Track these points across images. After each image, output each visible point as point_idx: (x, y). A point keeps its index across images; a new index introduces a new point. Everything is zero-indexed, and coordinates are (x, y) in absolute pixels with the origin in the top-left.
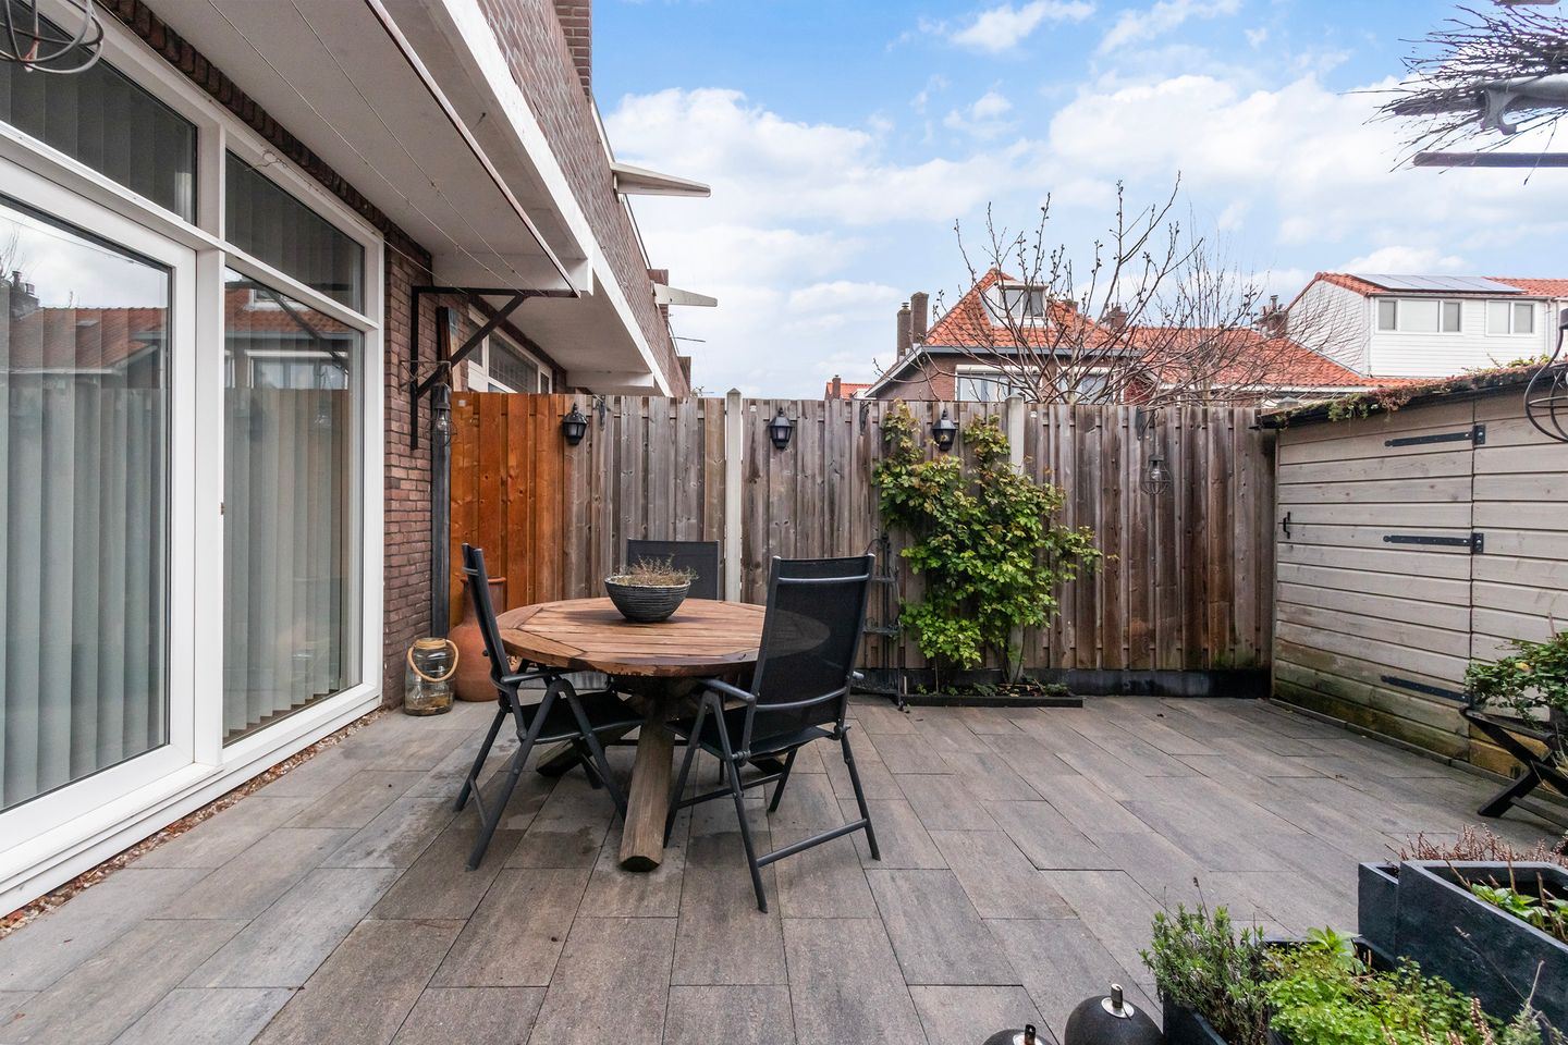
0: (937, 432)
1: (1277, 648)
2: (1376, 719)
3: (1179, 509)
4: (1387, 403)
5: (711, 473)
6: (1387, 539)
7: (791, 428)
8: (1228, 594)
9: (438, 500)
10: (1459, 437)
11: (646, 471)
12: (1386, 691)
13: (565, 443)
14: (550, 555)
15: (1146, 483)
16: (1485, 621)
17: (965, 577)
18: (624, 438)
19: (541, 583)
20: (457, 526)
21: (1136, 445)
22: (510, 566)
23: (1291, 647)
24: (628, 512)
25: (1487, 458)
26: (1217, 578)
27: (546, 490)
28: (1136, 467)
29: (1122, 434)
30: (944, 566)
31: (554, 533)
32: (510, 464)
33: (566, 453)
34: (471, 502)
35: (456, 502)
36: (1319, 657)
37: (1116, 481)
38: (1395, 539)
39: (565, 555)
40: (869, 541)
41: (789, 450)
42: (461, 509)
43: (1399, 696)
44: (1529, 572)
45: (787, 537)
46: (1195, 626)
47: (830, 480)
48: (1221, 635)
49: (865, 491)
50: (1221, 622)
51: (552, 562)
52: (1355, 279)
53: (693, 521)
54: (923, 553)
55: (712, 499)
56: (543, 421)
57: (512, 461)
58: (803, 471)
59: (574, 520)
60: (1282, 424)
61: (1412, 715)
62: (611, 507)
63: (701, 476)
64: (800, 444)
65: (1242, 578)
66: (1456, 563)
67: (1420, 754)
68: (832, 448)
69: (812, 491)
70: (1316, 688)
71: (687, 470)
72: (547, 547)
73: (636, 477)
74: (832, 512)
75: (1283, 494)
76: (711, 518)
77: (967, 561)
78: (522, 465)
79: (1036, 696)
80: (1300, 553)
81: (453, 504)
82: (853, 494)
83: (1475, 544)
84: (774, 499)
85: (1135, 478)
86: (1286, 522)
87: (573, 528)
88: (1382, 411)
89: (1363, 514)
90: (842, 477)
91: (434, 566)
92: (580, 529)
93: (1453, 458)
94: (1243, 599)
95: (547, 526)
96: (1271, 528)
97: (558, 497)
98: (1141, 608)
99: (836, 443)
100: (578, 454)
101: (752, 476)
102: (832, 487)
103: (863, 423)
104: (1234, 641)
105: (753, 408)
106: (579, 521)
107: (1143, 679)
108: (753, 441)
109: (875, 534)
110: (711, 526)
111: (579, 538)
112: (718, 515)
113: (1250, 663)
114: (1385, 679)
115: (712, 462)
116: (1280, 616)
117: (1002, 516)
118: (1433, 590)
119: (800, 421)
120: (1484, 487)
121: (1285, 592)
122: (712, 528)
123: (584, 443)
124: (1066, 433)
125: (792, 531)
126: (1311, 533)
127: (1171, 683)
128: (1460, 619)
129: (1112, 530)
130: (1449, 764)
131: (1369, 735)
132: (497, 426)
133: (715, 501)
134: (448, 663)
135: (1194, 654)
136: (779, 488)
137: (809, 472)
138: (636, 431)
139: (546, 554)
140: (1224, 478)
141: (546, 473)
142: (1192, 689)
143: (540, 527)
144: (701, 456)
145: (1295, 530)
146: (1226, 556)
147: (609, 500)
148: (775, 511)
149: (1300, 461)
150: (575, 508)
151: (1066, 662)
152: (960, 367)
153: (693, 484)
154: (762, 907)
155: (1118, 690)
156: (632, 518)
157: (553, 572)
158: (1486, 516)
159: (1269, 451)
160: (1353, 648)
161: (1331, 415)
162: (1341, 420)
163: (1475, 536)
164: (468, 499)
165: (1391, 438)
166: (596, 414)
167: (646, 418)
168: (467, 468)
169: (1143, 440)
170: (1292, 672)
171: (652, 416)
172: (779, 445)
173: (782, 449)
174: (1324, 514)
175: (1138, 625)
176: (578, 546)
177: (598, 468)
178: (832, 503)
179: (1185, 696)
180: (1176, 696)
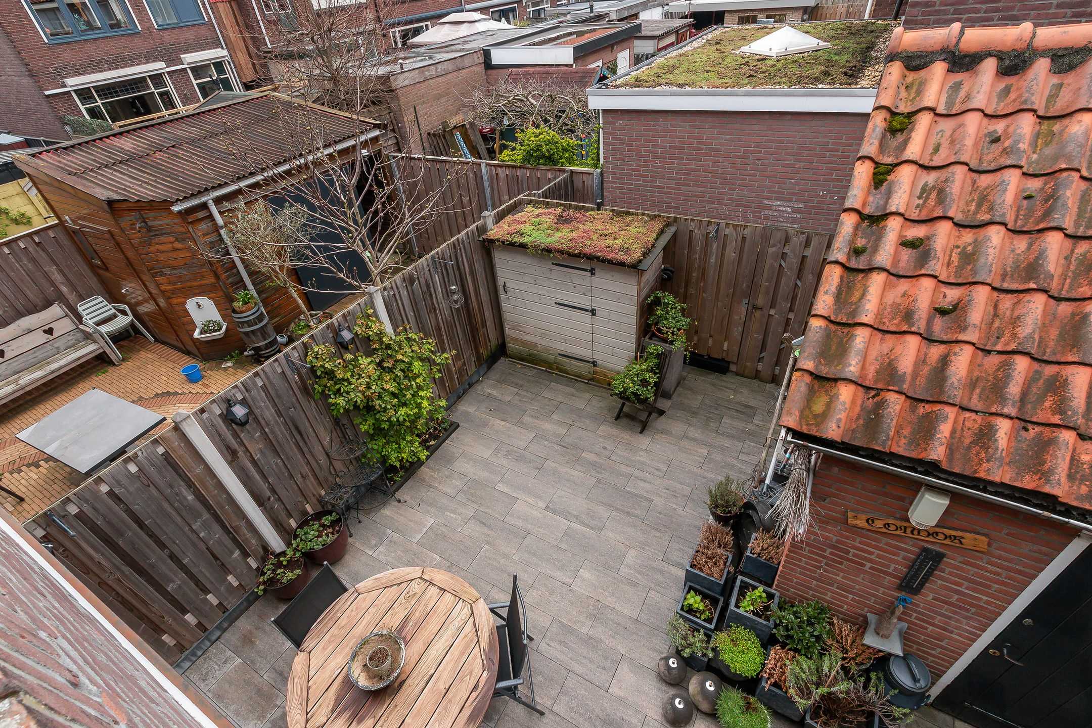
1: (508, 339)
2: (557, 368)
5: (200, 480)
6: (556, 303)
8: (484, 323)
10: (586, 270)
11: (140, 523)
12: (560, 358)
23: (515, 339)
24: (146, 558)
25: (597, 281)
26: (479, 319)
29: (428, 277)
36: (524, 343)
38: (560, 304)
40: (329, 430)
41: (251, 420)
43: (566, 361)
46: (477, 345)
47: (288, 416)
48: (486, 343)
50: (485, 338)
53: (206, 516)
55: (212, 493)
58: (267, 425)
61: (573, 367)
62: (127, 568)
63: (192, 487)
65: (488, 313)
66: (585, 317)
67: (576, 380)
68: (280, 396)
69: (279, 432)
70: (530, 356)
71: (177, 494)
73: (135, 533)
75: (499, 273)
76: (219, 504)
80: (513, 301)
82: (307, 412)
83: (593, 312)
84: (257, 456)
86: (504, 286)
89: (544, 291)
90: (295, 409)
93: (583, 278)
96: (495, 285)
98: (458, 356)
99: (280, 391)
101: (231, 456)
102: (291, 419)
103: (292, 366)
104: (490, 342)
105: (205, 415)
107: (466, 385)
108: (220, 435)
112: (221, 498)
113: (496, 346)
114: (560, 354)
115: (196, 472)
116: (507, 326)
119: (247, 396)
120: (596, 292)
121: (508, 317)
122: (224, 507)
125: (280, 463)
126: (518, 293)
127: (475, 378)
128: (589, 337)
129: (438, 329)
130: (588, 383)
133: (215, 492)
135: (478, 357)
136: (257, 448)
137: (273, 422)
138: (108, 506)
140: (472, 271)
144: (184, 477)
145: (509, 290)
146: (480, 307)
147: (121, 567)
148: (262, 462)
149: (507, 259)
153: (190, 497)
154: (542, 714)
155: (459, 397)
156: (152, 559)
158: (599, 303)
160: (544, 342)
161: (528, 251)
162: (535, 254)
163: (593, 309)
165: (554, 262)
167: (111, 491)
169: (437, 273)
170: (516, 349)
171: (114, 485)
172: (243, 425)
174: (524, 286)
175: (459, 364)
177: (91, 558)
178: (297, 428)
179: (480, 378)
180: (478, 381)
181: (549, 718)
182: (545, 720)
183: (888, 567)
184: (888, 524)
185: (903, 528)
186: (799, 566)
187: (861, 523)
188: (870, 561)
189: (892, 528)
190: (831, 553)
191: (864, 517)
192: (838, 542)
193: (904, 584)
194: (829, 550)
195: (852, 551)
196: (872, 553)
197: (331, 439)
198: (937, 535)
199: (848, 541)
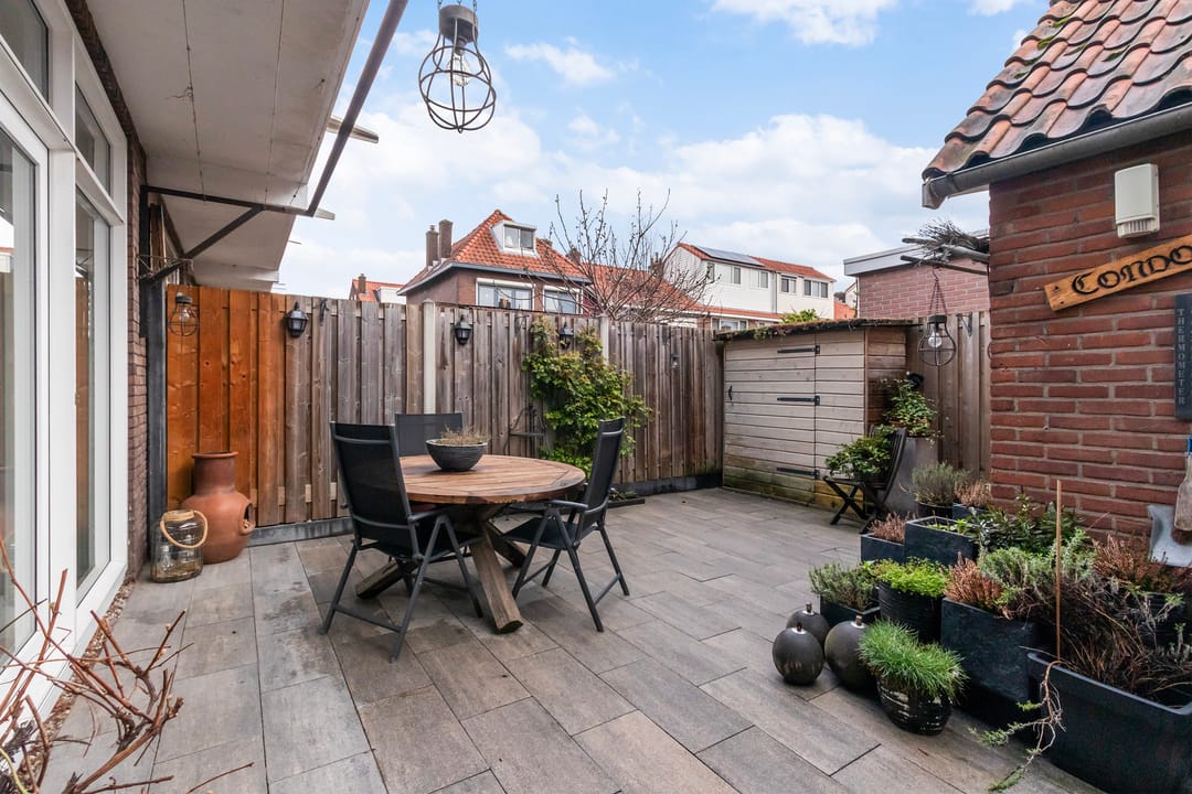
0: (562, 336)
1: (725, 459)
2: (774, 489)
3: (682, 385)
4: (781, 332)
5: (412, 362)
6: (778, 399)
7: (470, 331)
8: (703, 431)
9: (155, 385)
10: (809, 350)
11: (360, 359)
12: (778, 475)
13: (287, 335)
14: (273, 429)
15: (668, 370)
16: (822, 436)
17: (585, 430)
18: (340, 333)
19: (264, 455)
20: (174, 408)
21: (663, 348)
22: (232, 441)
23: (733, 458)
24: (345, 392)
25: (821, 361)
26: (698, 422)
27: (268, 374)
28: (662, 360)
29: (656, 342)
30: (575, 423)
31: (277, 410)
32: (232, 351)
33: (288, 343)
34: (190, 386)
35: (173, 386)
36: (746, 462)
37: (654, 370)
38: (782, 399)
39: (286, 428)
41: (468, 346)
42: (180, 392)
43: (784, 476)
44: (838, 413)
45: (467, 409)
46: (689, 450)
47: (496, 367)
48: (701, 455)
49: (518, 374)
50: (700, 449)
51: (275, 436)
52: (696, 248)
53: (399, 398)
54: (558, 416)
55: (412, 381)
56: (265, 316)
57: (235, 349)
58: (478, 361)
59: (296, 400)
60: (730, 339)
61: (792, 485)
62: (330, 388)
63: (404, 364)
64: (475, 342)
65: (709, 422)
66: (808, 410)
67: (795, 503)
68: (497, 345)
69: (483, 374)
70: (746, 478)
71: (393, 359)
72: (270, 424)
73: (352, 364)
74: (497, 389)
75: (728, 376)
76: (412, 396)
77: (588, 420)
78: (245, 351)
79: (620, 500)
80: (737, 408)
81: (170, 388)
82: (512, 378)
83: (816, 400)
84: (458, 381)
85: (662, 367)
86: (730, 391)
87: (295, 407)
88: (778, 335)
89: (767, 387)
90: (503, 365)
91: (151, 446)
92: (301, 407)
93: (807, 360)
94: (710, 434)
95: (270, 405)
96: (722, 394)
97: (281, 380)
98: (665, 444)
99: (499, 342)
100: (298, 346)
101: (442, 364)
102: (497, 372)
103: (517, 329)
104: (706, 457)
106: (301, 400)
107: (667, 483)
108: (443, 339)
109: (523, 405)
110: (412, 402)
111: (301, 414)
112: (418, 393)
113: (712, 468)
114: (778, 469)
115: (413, 352)
116: (727, 441)
117: (603, 391)
118: (798, 423)
119: (476, 325)
120: (821, 375)
121: (729, 429)
123: (305, 335)
124: (629, 339)
125: (470, 403)
126: (743, 397)
127: (679, 484)
128: (811, 437)
129: (652, 398)
131: (773, 498)
132: (219, 318)
133: (416, 383)
134: (197, 532)
135: (689, 465)
136: (462, 373)
137: (482, 362)
138: (352, 327)
139: (269, 428)
140: (701, 368)
141: (269, 360)
142: (689, 487)
143: (263, 407)
144: (405, 349)
145: (735, 395)
146: (702, 410)
147: (328, 383)
148: (458, 389)
149: (737, 358)
150: (296, 390)
151: (631, 479)
152: (480, 280)
153: (398, 369)
155: (656, 492)
156: (348, 397)
157: (276, 444)
158: (822, 387)
159: (720, 353)
160: (763, 455)
161: (755, 336)
162: (760, 338)
163: (816, 397)
164: (188, 382)
165: (780, 349)
166: (316, 313)
167: (360, 318)
168: (186, 354)
169: (666, 345)
170: (733, 471)
171: (364, 316)
172: (462, 342)
173: (463, 344)
174: (748, 387)
175: (665, 453)
176: (300, 422)
177: (318, 357)
178: (497, 383)
179: (685, 491)
180: (681, 491)
181: (606, 632)
182: (601, 635)
183: (1141, 376)
184: (1103, 276)
185: (1125, 271)
186: (1015, 451)
187: (1068, 297)
188: (1112, 376)
189: (1112, 279)
190: (1052, 394)
191: (1066, 283)
192: (1054, 362)
193: (1182, 400)
194: (1046, 388)
195: (1078, 369)
196: (1106, 360)
197: (518, 420)
198: (1179, 256)
199: (1066, 352)
